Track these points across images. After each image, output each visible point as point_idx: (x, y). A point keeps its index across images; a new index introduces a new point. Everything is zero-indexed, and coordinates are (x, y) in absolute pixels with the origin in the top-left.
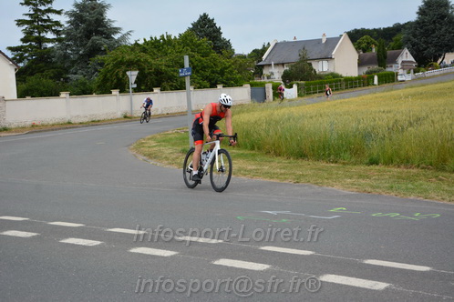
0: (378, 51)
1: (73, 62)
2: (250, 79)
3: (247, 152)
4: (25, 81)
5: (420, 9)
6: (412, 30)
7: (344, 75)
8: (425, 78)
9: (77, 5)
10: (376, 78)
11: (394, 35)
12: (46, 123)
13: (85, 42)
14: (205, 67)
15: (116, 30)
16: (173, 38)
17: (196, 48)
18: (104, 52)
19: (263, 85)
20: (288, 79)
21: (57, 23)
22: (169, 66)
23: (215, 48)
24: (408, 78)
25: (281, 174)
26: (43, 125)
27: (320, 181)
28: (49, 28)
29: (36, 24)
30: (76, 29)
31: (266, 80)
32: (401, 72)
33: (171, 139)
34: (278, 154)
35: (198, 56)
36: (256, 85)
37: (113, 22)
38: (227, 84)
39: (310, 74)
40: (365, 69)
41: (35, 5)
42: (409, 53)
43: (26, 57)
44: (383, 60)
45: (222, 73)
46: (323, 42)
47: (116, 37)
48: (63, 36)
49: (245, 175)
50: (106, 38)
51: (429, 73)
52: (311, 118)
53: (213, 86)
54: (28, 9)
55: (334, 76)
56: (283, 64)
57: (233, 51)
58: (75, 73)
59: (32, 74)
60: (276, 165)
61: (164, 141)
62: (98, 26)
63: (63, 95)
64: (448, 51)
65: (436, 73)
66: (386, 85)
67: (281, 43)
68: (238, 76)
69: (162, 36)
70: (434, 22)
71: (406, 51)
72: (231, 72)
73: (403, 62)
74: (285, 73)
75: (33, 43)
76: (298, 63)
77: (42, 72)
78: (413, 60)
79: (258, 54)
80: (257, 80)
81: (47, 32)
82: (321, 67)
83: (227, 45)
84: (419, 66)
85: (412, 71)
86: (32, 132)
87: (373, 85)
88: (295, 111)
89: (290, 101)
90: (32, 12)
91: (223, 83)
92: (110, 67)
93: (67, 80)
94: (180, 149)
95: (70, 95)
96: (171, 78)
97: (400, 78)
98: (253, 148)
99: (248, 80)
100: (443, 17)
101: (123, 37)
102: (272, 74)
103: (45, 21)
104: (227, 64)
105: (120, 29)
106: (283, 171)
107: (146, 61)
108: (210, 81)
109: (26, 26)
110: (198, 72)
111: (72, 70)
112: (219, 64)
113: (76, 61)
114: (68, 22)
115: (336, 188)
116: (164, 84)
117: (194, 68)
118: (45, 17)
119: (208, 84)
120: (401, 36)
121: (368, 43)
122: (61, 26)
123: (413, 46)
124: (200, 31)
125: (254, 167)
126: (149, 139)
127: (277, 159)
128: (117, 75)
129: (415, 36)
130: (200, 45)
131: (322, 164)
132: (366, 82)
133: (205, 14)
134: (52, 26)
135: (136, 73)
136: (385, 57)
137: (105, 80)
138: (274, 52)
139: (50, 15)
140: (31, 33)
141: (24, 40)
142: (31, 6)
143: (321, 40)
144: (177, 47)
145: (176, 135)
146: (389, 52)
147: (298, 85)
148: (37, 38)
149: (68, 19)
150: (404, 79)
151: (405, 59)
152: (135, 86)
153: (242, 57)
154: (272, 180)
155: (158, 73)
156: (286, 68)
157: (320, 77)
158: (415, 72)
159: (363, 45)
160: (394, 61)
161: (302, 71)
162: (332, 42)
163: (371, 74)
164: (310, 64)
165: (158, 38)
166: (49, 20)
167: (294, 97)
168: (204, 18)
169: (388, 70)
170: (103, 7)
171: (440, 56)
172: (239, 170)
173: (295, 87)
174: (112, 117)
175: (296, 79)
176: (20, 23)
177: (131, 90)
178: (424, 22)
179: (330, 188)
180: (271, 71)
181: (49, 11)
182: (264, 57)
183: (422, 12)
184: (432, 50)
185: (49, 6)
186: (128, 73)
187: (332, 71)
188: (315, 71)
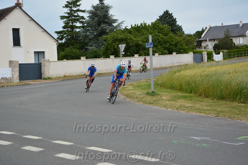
1: (90, 39)
2: (193, 49)
3: (186, 94)
4: (64, 51)
9: (94, 7)
12: (72, 75)
13: (97, 28)
14: (166, 42)
15: (115, 21)
16: (147, 24)
17: (161, 30)
18: (107, 34)
19: (201, 53)
20: (217, 49)
21: (83, 18)
22: (144, 42)
23: (172, 30)
25: (207, 110)
26: (70, 76)
27: (232, 116)
28: (78, 20)
29: (70, 18)
30: (93, 21)
31: (203, 49)
33: (142, 85)
34: (207, 96)
35: (161, 35)
36: (197, 52)
37: (113, 16)
38: (179, 52)
39: (231, 46)
41: (71, 7)
43: (65, 37)
45: (176, 45)
46: (241, 26)
47: (115, 25)
48: (86, 25)
49: (184, 110)
50: (110, 25)
52: (229, 73)
53: (170, 53)
54: (67, 10)
56: (214, 40)
57: (183, 33)
58: (91, 46)
59: (68, 47)
60: (205, 104)
61: (138, 87)
62: (105, 19)
63: (82, 58)
67: (214, 27)
68: (186, 47)
69: (141, 24)
72: (182, 44)
74: (215, 45)
75: (69, 29)
76: (224, 39)
77: (73, 45)
79: (199, 34)
80: (198, 50)
81: (76, 22)
82: (239, 41)
83: (180, 28)
86: (64, 80)
88: (219, 69)
89: (217, 62)
90: (69, 12)
91: (176, 51)
92: (110, 42)
93: (86, 49)
94: (146, 91)
95: (86, 58)
96: (145, 49)
98: (191, 92)
99: (192, 49)
101: (119, 25)
102: (208, 46)
103: (76, 16)
104: (179, 40)
105: (117, 20)
106: (208, 108)
107: (130, 39)
108: (168, 50)
109: (66, 19)
110: (161, 45)
111: (90, 44)
112: (174, 40)
113: (92, 39)
114: (88, 17)
115: (243, 121)
116: (141, 52)
117: (159, 42)
118: (76, 14)
119: (167, 52)
122: (84, 19)
124: (164, 21)
125: (190, 105)
126: (129, 85)
127: (206, 100)
128: (114, 46)
130: (163, 29)
131: (235, 104)
133: (167, 11)
134: (79, 19)
135: (124, 46)
137: (107, 49)
138: (209, 33)
139: (78, 13)
140: (69, 23)
141: (64, 27)
142: (69, 8)
143: (239, 25)
144: (150, 30)
145: (146, 83)
147: (223, 52)
148: (71, 26)
149: (88, 15)
152: (124, 53)
153: (189, 36)
154: (201, 114)
155: (138, 45)
156: (216, 42)
157: (237, 47)
161: (226, 44)
162: (246, 26)
164: (232, 40)
165: (139, 25)
166: (78, 16)
167: (220, 60)
168: (166, 13)
170: (108, 8)
172: (180, 107)
173: (221, 54)
174: (109, 71)
175: (222, 49)
176: (62, 17)
177: (121, 56)
179: (239, 121)
180: (206, 44)
181: (78, 10)
182: (203, 36)
185: (78, 8)
186: (120, 46)
187: (245, 43)
188: (234, 44)
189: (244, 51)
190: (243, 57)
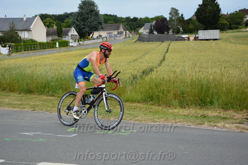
0: (58, 28)
5: (80, 5)
6: (76, 17)
7: (38, 41)
8: (84, 45)
10: (57, 44)
11: (64, 19)
24: (75, 44)
32: (71, 41)
39: (17, 39)
40: (50, 38)
42: (75, 30)
44: (60, 33)
46: (25, 19)
51: (86, 42)
55: (33, 41)
64: (95, 31)
65: (90, 43)
66: (63, 48)
70: (88, 13)
71: (73, 29)
73: (72, 35)
76: (9, 32)
78: (77, 34)
82: (24, 35)
84: (80, 38)
85: (77, 41)
87: (56, 48)
89: (4, 55)
97: (71, 44)
100: (92, 11)
120: (70, 20)
121: (50, 23)
123: (77, 26)
129: (77, 20)
132: (51, 46)
136: (62, 32)
143: (23, 18)
146: (64, 29)
150: (73, 45)
151: (73, 34)
156: (1, 35)
157: (23, 41)
158: (78, 41)
159: (47, 24)
160: (66, 34)
161: (12, 37)
162: (30, 20)
163: (54, 41)
164: (17, 33)
169: (64, 39)
171: (91, 33)
175: (8, 42)
178: (82, 13)
183: (81, 7)
184: (87, 29)
187: (30, 38)
188: (20, 37)
189: (30, 45)
190: (30, 51)
